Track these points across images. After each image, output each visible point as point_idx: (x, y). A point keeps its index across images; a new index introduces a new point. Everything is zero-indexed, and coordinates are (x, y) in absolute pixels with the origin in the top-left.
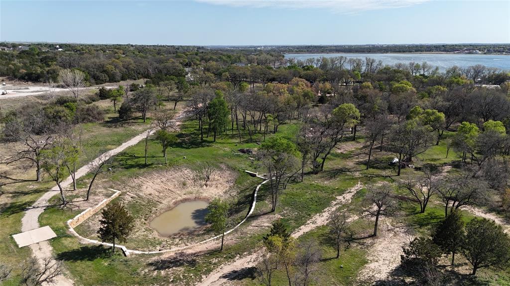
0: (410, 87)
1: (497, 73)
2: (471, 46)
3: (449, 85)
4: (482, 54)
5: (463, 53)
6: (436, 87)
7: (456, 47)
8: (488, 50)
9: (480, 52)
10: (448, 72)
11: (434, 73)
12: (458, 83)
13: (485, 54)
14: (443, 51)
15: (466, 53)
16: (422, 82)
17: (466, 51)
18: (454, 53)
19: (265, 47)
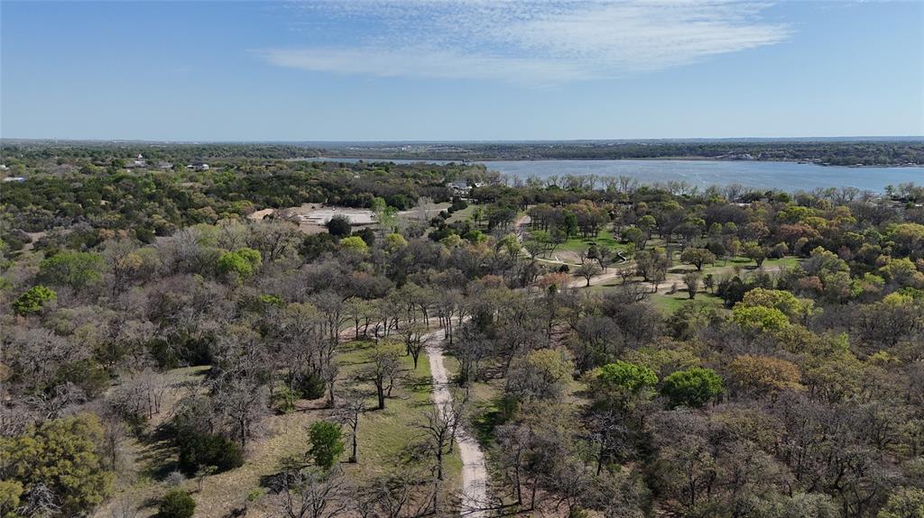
0: (677, 205)
1: (753, 192)
2: (739, 146)
3: (708, 203)
4: (754, 160)
5: (729, 160)
6: (698, 205)
7: (719, 149)
8: (763, 155)
9: (752, 158)
10: (707, 191)
11: (693, 192)
12: (715, 202)
13: (758, 160)
14: (700, 155)
15: (733, 159)
16: (685, 202)
17: (733, 156)
18: (717, 159)
19: (413, 145)
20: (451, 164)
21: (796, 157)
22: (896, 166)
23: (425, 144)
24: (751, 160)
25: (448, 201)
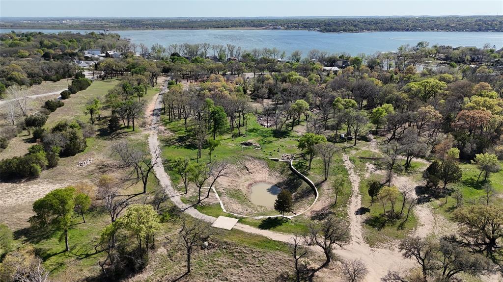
2: (272, 21)
4: (284, 29)
7: (262, 23)
8: (287, 26)
9: (282, 28)
13: (286, 29)
14: (253, 27)
17: (271, 27)
18: (263, 29)
19: (71, 19)
20: (92, 33)
21: (305, 27)
22: (358, 32)
23: (79, 19)
24: (282, 29)
25: (70, 76)
